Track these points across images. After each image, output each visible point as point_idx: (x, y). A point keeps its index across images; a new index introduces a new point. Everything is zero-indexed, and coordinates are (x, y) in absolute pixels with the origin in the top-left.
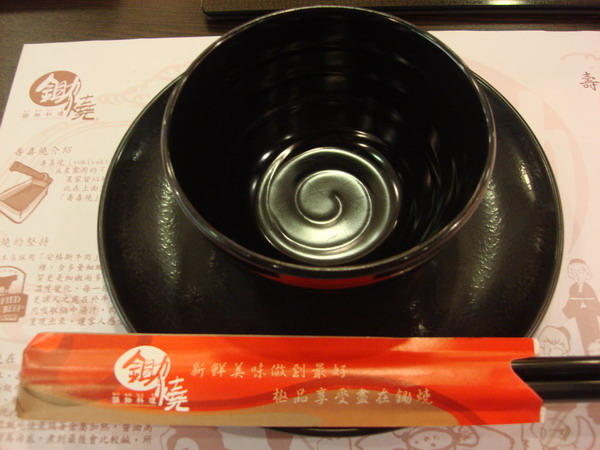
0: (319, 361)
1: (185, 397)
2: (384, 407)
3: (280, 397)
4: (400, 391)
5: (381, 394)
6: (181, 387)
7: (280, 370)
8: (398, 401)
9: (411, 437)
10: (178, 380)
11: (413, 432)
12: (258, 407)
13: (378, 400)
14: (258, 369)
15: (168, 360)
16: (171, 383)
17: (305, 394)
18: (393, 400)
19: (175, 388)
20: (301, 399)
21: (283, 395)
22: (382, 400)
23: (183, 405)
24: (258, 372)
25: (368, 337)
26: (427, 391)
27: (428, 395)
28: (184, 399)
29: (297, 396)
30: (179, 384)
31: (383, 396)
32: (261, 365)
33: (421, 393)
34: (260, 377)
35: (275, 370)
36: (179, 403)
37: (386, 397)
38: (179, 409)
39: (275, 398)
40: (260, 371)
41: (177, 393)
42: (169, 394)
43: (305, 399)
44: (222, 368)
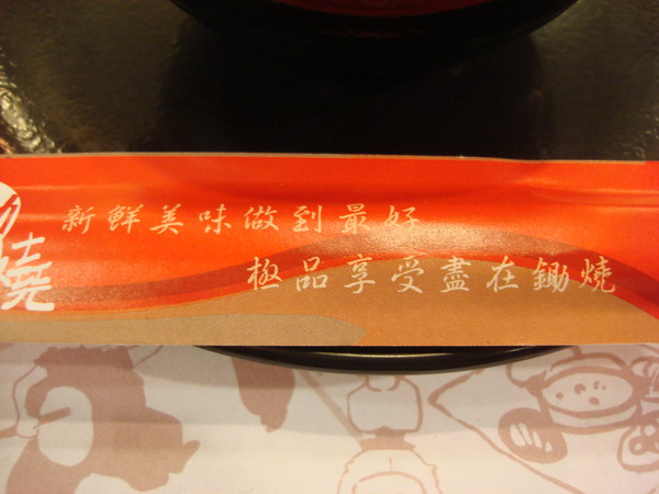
0: (355, 200)
1: (47, 280)
2: (506, 300)
3: (262, 279)
4: (542, 262)
5: (499, 268)
6: (37, 256)
7: (262, 217)
8: (538, 286)
9: (547, 384)
10: (31, 241)
11: (549, 375)
12: (212, 301)
13: (492, 283)
14: (215, 215)
15: (18, 202)
16: (16, 246)
17: (320, 268)
18: (526, 284)
19: (25, 259)
20: (311, 281)
21: (271, 271)
22: (501, 283)
23: (40, 298)
24: (215, 223)
25: (462, 158)
26: (603, 261)
27: (606, 272)
28: (44, 284)
29: (303, 273)
30: (34, 250)
31: (503, 273)
32: (222, 208)
33: (590, 268)
34: (218, 231)
35: (252, 217)
36: (34, 291)
37: (510, 277)
38: (31, 306)
39: (253, 278)
40: (218, 220)
41: (30, 269)
42: (11, 273)
43: (324, 280)
44: (132, 214)
